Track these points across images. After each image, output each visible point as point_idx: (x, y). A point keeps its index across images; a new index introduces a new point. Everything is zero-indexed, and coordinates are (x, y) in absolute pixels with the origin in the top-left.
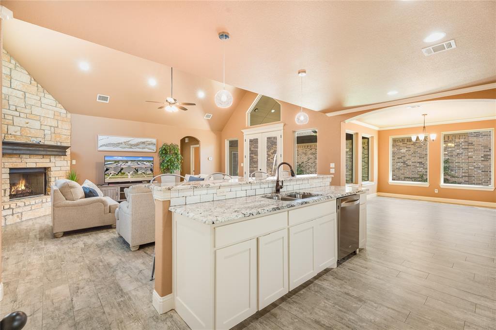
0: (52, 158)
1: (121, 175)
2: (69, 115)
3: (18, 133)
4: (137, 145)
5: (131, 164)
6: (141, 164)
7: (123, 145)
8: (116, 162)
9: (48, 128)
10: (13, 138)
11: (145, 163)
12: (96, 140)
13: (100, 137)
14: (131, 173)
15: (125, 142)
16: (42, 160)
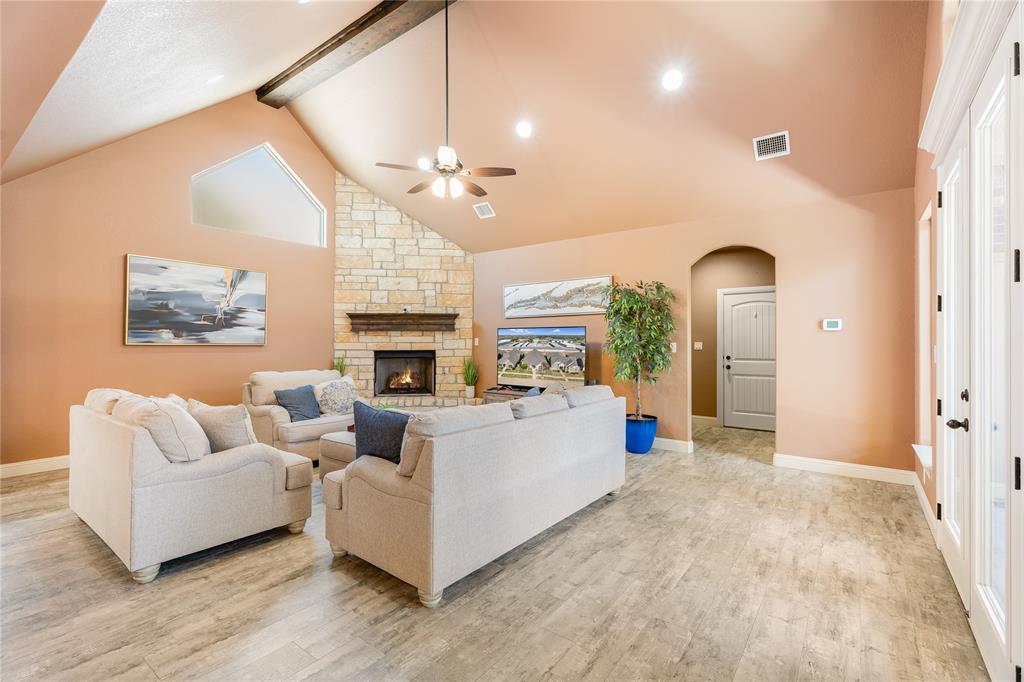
0: (438, 336)
1: (521, 372)
2: (470, 259)
3: (385, 301)
4: (567, 298)
5: (540, 345)
6: (556, 345)
7: (541, 303)
8: (513, 340)
9: (431, 286)
10: (378, 308)
11: (565, 342)
12: (501, 297)
13: (507, 290)
14: (537, 367)
15: (544, 295)
16: (420, 339)
